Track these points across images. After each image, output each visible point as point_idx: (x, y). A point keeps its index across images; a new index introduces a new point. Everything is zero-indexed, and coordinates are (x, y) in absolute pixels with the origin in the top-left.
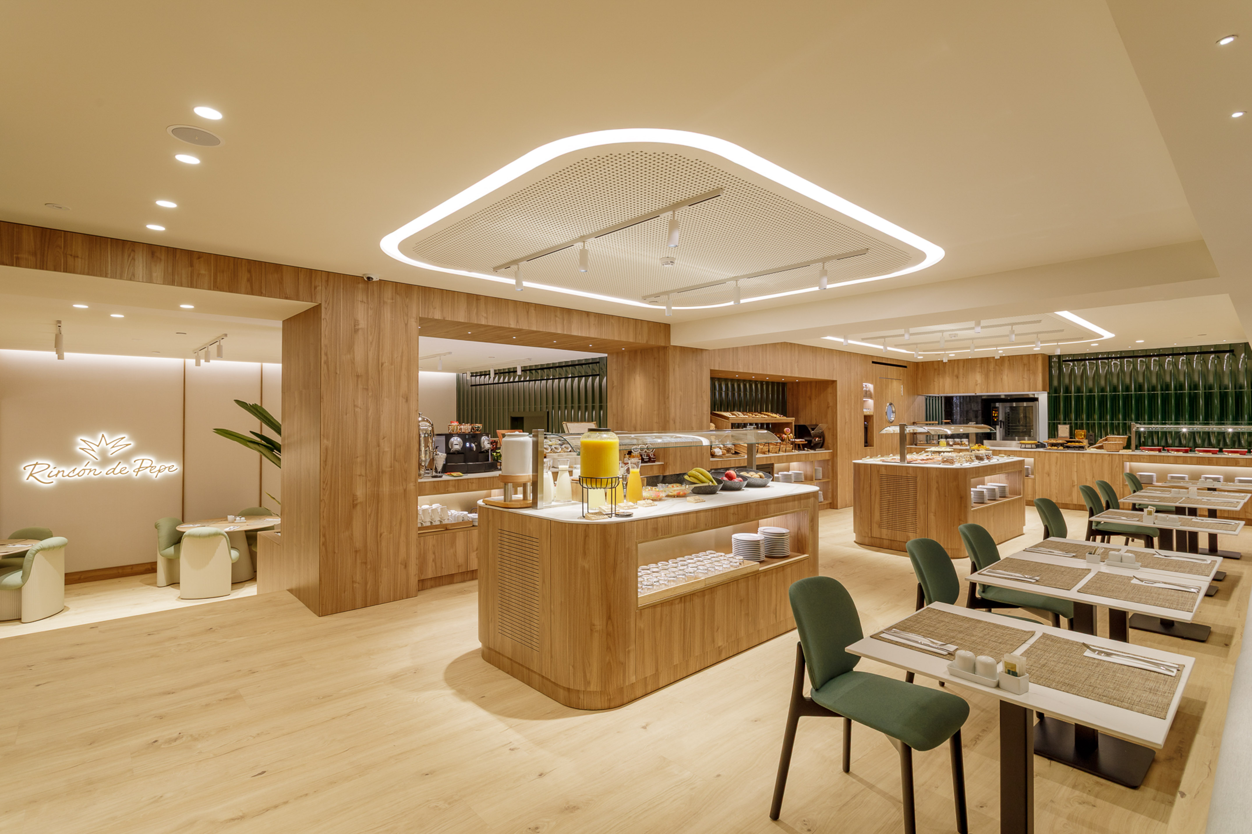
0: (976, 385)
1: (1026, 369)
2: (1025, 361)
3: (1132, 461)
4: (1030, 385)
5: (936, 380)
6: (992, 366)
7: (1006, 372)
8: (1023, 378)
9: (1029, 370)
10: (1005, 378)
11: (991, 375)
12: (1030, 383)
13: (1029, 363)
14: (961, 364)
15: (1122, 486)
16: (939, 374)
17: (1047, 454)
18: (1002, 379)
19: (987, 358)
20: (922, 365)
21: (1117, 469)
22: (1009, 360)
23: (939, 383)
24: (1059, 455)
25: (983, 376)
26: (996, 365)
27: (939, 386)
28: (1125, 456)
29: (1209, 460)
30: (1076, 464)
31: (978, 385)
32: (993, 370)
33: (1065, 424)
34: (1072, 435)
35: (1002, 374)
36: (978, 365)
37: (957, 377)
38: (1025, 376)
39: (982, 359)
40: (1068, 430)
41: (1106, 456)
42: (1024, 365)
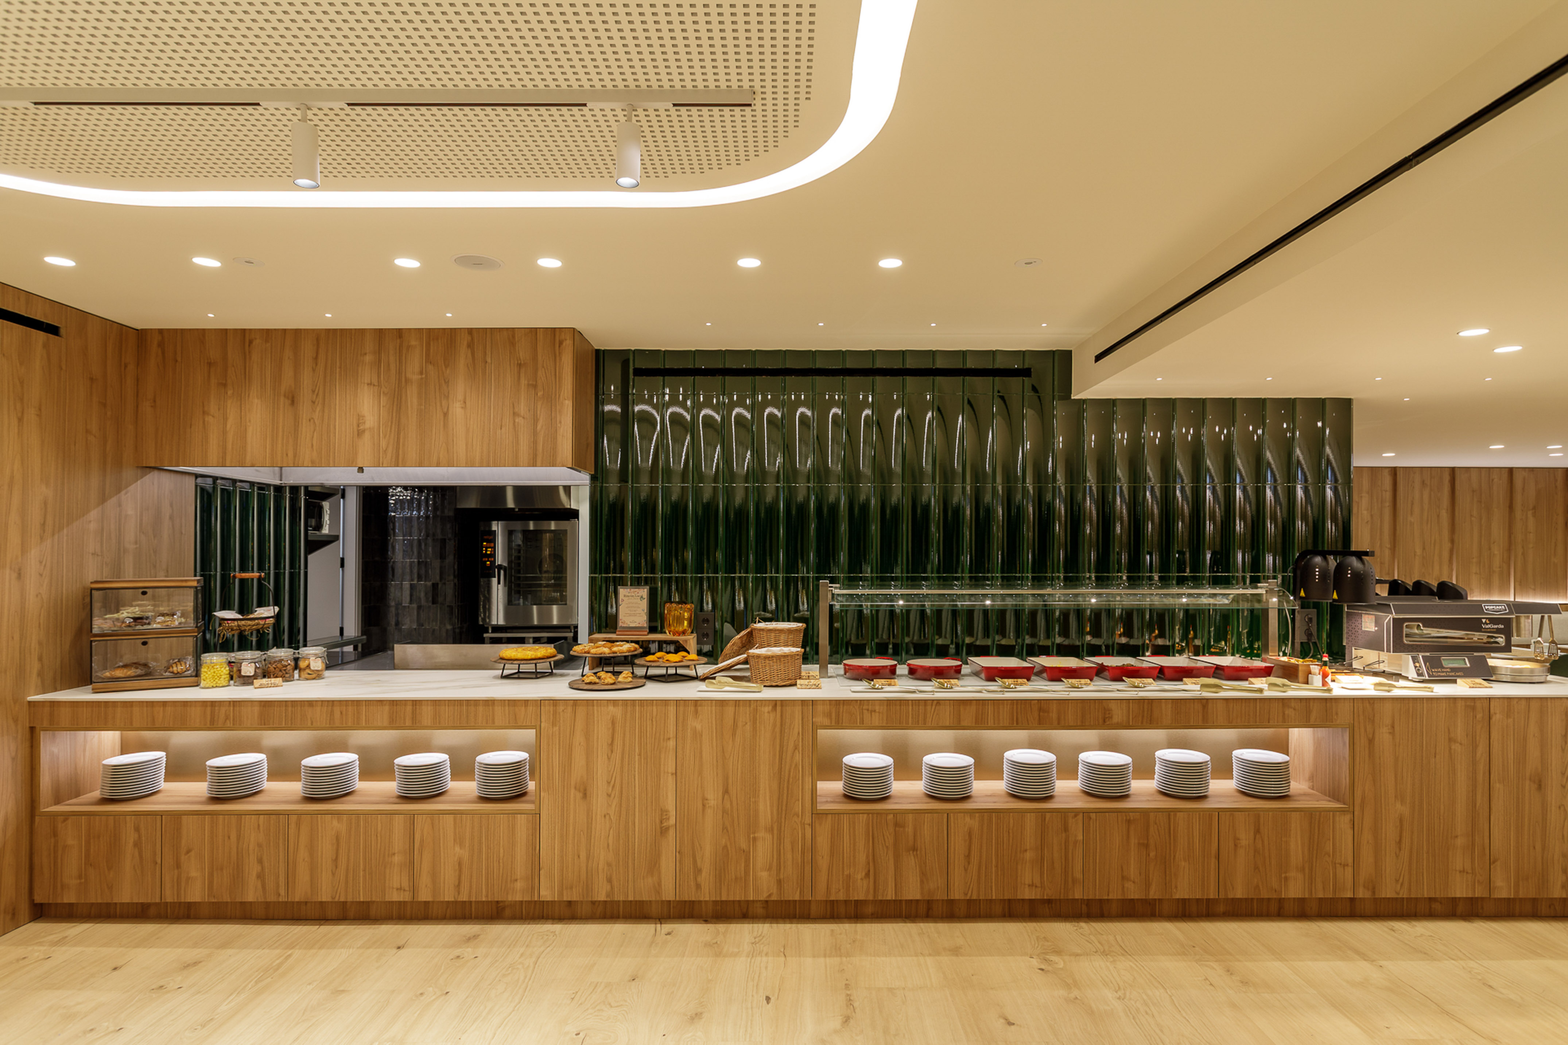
0: (360, 433)
1: (524, 382)
2: (523, 352)
3: (838, 725)
4: (535, 442)
5: (213, 407)
6: (414, 364)
7: (460, 388)
8: (515, 414)
9: (535, 386)
10: (457, 410)
11: (412, 396)
12: (535, 433)
13: (535, 358)
14: (307, 349)
15: (808, 820)
16: (225, 385)
17: (581, 711)
18: (446, 415)
19: (400, 333)
20: (161, 345)
21: (798, 757)
22: (470, 346)
23: (225, 419)
24: (618, 712)
25: (384, 400)
26: (429, 361)
27: (224, 432)
28: (820, 708)
29: (1040, 710)
30: (672, 743)
31: (367, 436)
32: (415, 377)
33: (637, 583)
34: (656, 620)
35: (447, 397)
36: (368, 358)
37: (293, 401)
38: (522, 408)
39: (380, 334)
40: (644, 605)
41: (766, 709)
42: (520, 365)
